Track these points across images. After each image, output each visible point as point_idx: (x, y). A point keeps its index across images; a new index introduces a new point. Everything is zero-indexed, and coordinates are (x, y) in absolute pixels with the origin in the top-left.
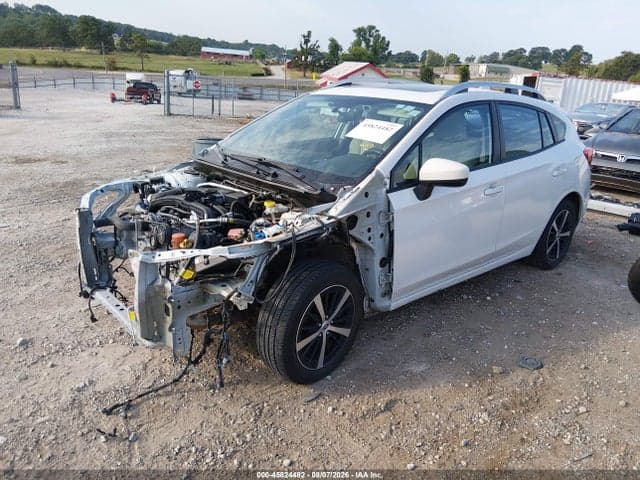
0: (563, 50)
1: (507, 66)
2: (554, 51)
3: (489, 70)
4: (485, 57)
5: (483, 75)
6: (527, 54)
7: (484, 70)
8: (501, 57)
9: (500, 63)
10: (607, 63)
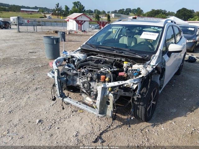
0: (135, 9)
1: (120, 14)
2: (133, 10)
3: (115, 16)
4: (113, 11)
5: (113, 17)
6: (125, 10)
8: (117, 12)
9: (117, 13)
10: (148, 13)
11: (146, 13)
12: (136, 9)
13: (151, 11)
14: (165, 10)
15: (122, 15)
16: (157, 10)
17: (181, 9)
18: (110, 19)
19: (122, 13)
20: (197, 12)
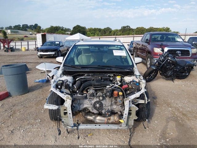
0: (32, 25)
1: (17, 30)
2: (30, 26)
3: (11, 32)
4: (7, 27)
5: (10, 33)
6: (21, 26)
7: (10, 32)
8: (13, 27)
9: (13, 29)
10: (47, 29)
11: (45, 29)
12: (34, 25)
13: (50, 28)
14: (62, 27)
15: (19, 31)
16: (55, 26)
17: (76, 26)
18: (7, 36)
19: (19, 29)
20: (88, 29)
